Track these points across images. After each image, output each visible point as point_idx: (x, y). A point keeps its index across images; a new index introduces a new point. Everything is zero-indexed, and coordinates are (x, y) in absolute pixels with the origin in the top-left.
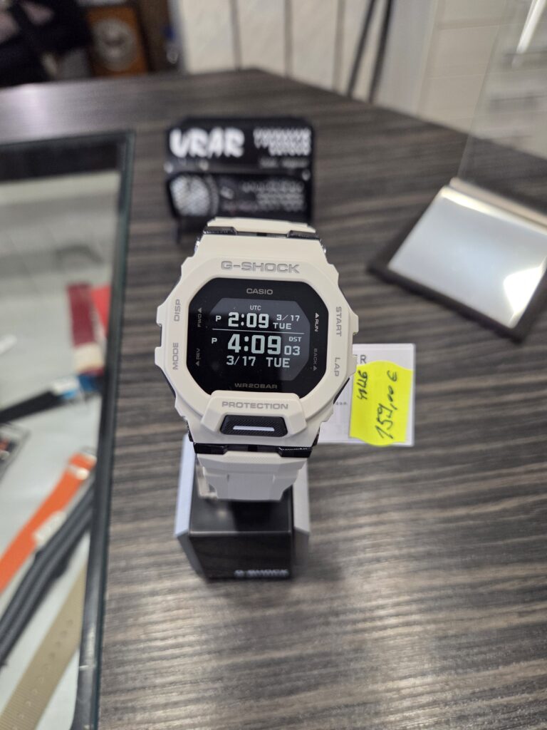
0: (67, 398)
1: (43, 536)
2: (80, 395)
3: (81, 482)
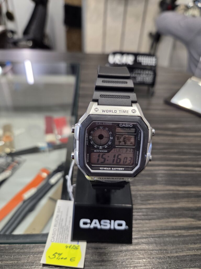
0: (42, 150)
1: (27, 196)
2: (47, 149)
3: (43, 179)
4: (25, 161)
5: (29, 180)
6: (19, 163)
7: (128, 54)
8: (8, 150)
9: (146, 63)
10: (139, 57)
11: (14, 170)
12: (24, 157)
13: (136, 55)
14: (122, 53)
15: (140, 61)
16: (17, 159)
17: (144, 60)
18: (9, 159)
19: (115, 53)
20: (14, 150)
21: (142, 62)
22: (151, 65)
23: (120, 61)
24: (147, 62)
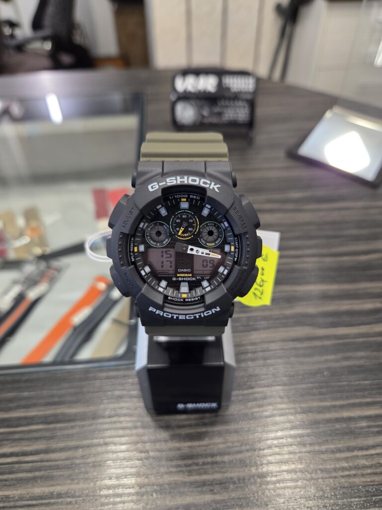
3: (100, 292)
5: (77, 295)
8: (38, 251)
11: (52, 281)
12: (65, 261)
16: (55, 263)
20: (48, 250)
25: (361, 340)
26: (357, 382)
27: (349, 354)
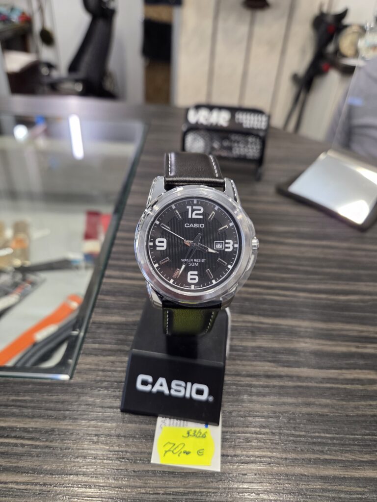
0: (75, 264)
1: (40, 336)
2: (83, 264)
3: (72, 311)
4: (44, 281)
5: (47, 311)
6: (33, 284)
7: (221, 108)
8: (18, 263)
9: (250, 124)
10: (238, 114)
11: (24, 295)
12: (43, 275)
13: (233, 110)
14: (211, 108)
15: (240, 121)
16: (31, 277)
17: (246, 119)
18: (19, 277)
19: (198, 107)
20: (28, 263)
21: (244, 122)
22: (259, 127)
23: (206, 120)
24: (252, 122)
25: (328, 385)
26: (317, 434)
27: (312, 400)
